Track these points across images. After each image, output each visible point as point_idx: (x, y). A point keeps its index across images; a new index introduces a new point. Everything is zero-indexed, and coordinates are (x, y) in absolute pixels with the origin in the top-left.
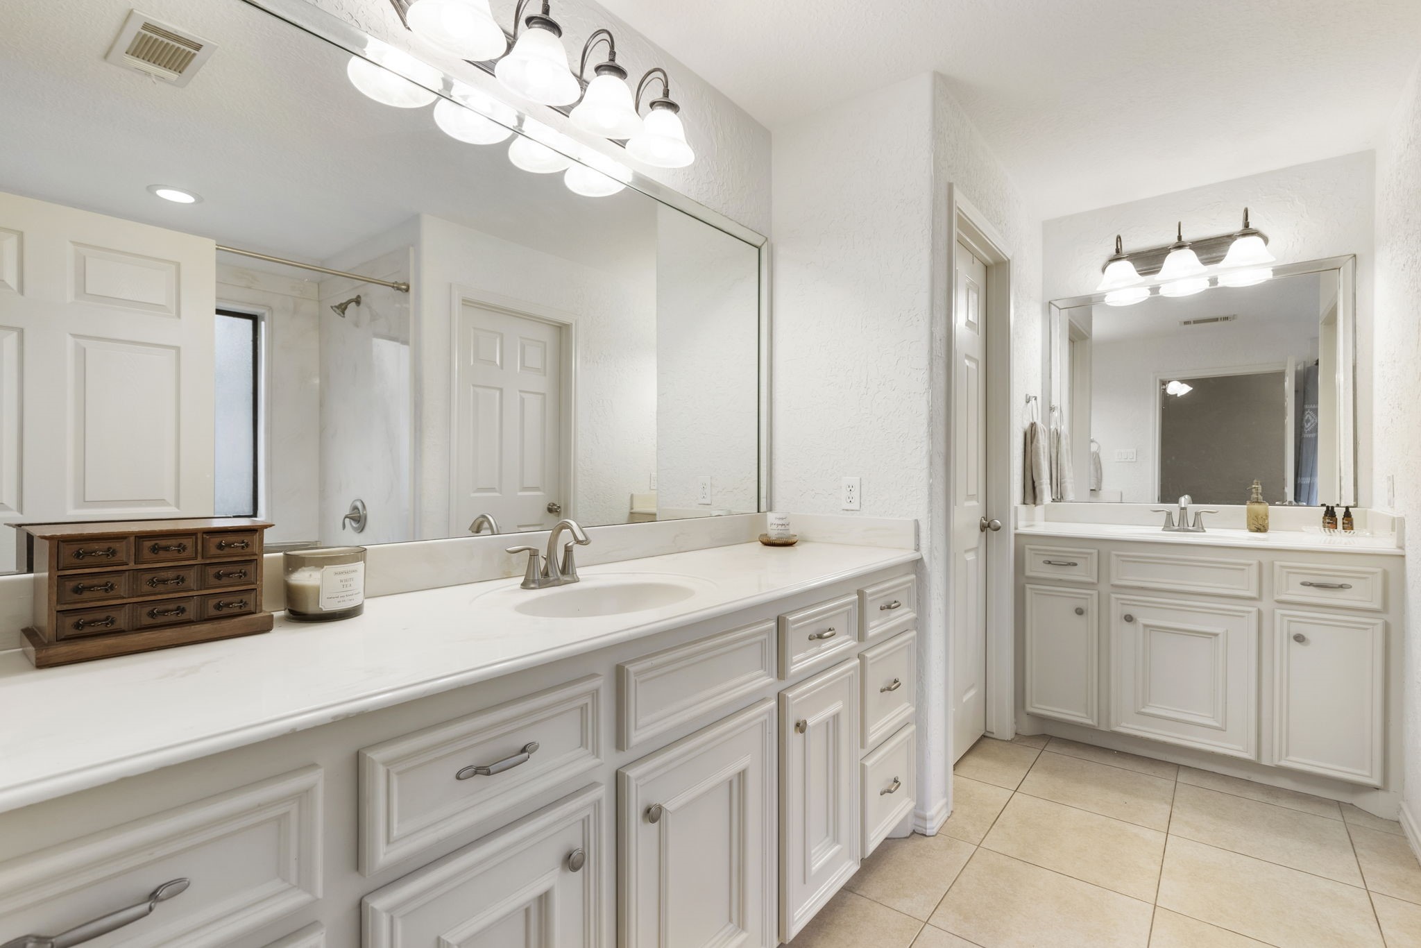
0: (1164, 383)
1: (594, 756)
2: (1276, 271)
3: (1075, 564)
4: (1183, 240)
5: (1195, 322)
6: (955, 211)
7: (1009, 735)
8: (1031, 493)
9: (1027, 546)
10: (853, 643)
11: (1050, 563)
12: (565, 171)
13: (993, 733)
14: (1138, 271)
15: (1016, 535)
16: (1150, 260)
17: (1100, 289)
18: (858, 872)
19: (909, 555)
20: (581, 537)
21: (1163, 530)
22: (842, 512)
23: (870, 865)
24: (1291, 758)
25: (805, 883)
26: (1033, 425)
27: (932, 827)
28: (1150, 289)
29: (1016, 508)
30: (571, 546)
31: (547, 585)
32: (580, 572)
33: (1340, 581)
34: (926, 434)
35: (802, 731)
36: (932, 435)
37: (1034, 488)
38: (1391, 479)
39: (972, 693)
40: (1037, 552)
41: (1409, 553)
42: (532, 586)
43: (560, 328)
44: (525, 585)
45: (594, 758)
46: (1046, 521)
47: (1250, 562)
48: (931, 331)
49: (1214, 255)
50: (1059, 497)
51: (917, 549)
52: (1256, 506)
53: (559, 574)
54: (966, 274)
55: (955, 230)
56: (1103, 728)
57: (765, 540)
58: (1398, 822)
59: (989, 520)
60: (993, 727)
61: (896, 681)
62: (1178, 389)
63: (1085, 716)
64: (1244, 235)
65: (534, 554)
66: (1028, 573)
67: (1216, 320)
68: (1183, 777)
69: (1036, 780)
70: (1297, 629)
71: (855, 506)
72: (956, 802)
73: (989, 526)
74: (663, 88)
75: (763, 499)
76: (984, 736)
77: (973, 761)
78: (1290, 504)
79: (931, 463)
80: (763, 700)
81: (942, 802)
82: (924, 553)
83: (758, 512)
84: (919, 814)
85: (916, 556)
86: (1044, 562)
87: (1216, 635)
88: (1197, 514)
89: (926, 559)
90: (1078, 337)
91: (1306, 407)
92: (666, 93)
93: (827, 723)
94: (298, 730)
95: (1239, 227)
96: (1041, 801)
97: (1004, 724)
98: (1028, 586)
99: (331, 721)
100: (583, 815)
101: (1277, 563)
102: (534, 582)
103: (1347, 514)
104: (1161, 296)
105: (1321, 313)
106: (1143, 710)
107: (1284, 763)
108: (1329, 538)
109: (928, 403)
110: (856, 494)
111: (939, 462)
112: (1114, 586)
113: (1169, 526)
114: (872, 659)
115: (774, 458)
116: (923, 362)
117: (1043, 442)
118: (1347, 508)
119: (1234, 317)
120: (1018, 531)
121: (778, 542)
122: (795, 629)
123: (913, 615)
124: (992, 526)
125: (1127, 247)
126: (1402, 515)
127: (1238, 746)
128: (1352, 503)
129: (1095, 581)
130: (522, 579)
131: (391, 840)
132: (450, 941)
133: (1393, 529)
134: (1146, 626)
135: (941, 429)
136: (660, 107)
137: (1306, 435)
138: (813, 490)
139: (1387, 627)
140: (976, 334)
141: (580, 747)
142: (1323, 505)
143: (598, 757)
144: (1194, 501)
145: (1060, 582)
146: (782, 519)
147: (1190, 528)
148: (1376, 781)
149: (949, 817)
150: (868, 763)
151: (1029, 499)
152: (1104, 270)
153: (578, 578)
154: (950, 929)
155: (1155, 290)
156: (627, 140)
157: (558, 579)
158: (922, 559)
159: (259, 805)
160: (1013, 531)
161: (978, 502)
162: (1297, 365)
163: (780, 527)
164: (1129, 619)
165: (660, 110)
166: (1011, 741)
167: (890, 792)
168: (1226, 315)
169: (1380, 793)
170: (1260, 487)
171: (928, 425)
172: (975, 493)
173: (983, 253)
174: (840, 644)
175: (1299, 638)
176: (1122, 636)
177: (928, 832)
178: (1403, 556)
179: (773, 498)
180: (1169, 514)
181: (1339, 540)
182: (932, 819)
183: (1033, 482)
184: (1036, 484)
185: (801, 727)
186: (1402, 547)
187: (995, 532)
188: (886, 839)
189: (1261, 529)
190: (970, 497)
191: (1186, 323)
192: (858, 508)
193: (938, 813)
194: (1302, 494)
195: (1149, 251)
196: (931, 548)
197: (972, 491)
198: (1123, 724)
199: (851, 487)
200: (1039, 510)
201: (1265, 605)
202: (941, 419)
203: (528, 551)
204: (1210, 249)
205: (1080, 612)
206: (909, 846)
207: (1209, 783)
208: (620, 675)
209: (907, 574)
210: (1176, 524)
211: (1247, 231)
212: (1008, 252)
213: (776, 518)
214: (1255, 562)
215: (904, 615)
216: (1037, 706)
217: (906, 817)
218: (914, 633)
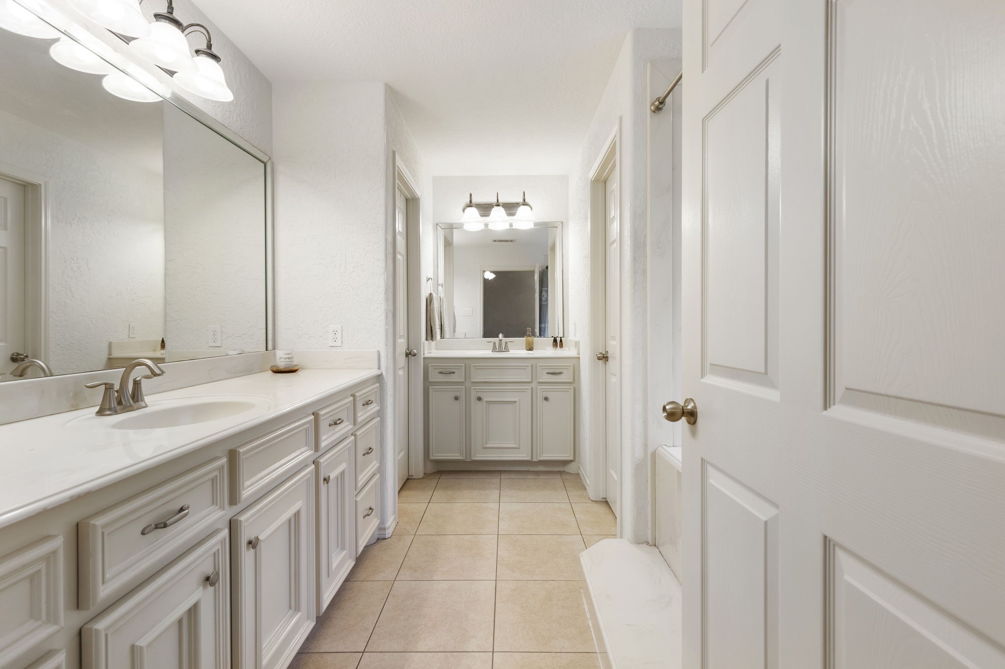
0: (484, 272)
1: (221, 510)
2: (536, 224)
3: (454, 373)
4: (499, 202)
5: (499, 241)
6: (396, 168)
7: (421, 475)
8: (430, 335)
9: (430, 364)
10: (351, 427)
11: (441, 373)
12: (105, 75)
13: (412, 476)
14: (480, 214)
15: (424, 358)
16: (485, 209)
17: (462, 221)
18: (355, 565)
19: (375, 372)
20: (158, 372)
21: (492, 352)
22: (329, 348)
23: (360, 560)
24: (543, 455)
25: (329, 576)
26: (431, 294)
27: (388, 533)
28: (485, 225)
29: (424, 342)
30: (140, 380)
31: (124, 411)
32: (147, 399)
33: (559, 371)
34: (384, 299)
35: (327, 483)
36: (387, 300)
37: (432, 331)
38: (575, 324)
39: (402, 454)
40: (435, 367)
41: (581, 356)
42: (108, 413)
43: (24, 186)
44: (100, 413)
45: (222, 511)
46: (436, 350)
47: (528, 365)
48: (386, 237)
49: (512, 212)
50: (442, 337)
51: (379, 368)
52: (530, 338)
53: (131, 402)
54: (400, 204)
55: (397, 181)
56: (468, 460)
57: (275, 369)
58: (578, 474)
59: (410, 350)
60: (412, 472)
61: (370, 449)
62: (490, 276)
63: (459, 455)
64: (524, 205)
65: (109, 387)
66: (431, 380)
67: (507, 241)
68: (503, 476)
69: (438, 494)
70: (546, 394)
71: (338, 343)
72: (399, 517)
73: (410, 354)
74: (206, 42)
75: (270, 342)
76: (408, 479)
77: (404, 493)
78: (538, 337)
79: (387, 317)
80: (306, 466)
81: (393, 518)
82: (383, 370)
83: (267, 350)
84: (381, 528)
85: (378, 372)
86: (439, 373)
87: (515, 402)
88: (506, 343)
89: (384, 374)
90: (448, 244)
91: (543, 289)
92: (209, 46)
93: (337, 478)
94: (48, 509)
95: (521, 200)
96: (442, 504)
97: (418, 470)
98: (430, 387)
99: (69, 500)
100: (215, 549)
101: (538, 364)
102: (110, 409)
103: (561, 341)
104: (490, 229)
105: (549, 244)
106: (487, 446)
107: (541, 458)
108: (555, 352)
109: (385, 281)
110: (339, 335)
111: (390, 315)
112: (472, 382)
113: (494, 350)
114: (360, 435)
115: (276, 312)
116: (382, 256)
117: (436, 304)
118: (561, 338)
119: (515, 240)
120: (425, 356)
121: (285, 370)
122: (323, 420)
123: (378, 408)
124: (412, 353)
125: (475, 200)
126: (578, 340)
127: (523, 455)
128: (562, 336)
129: (464, 381)
130: (97, 409)
131: (106, 580)
132: (141, 645)
133: (576, 347)
134: (487, 402)
135: (391, 296)
136: (206, 56)
137: (543, 303)
138: (307, 334)
139: (575, 389)
140: (402, 239)
141: (212, 505)
142: (552, 337)
143: (224, 509)
144: (505, 336)
145: (447, 383)
146: (289, 354)
147: (504, 350)
148: (571, 458)
149: (396, 526)
150: (358, 499)
151: (429, 338)
152: (464, 210)
153: (146, 404)
154: (408, 579)
155: (486, 225)
156: (176, 72)
157: (131, 406)
158: (382, 374)
159: (24, 566)
160: (422, 356)
161: (404, 339)
162: (539, 268)
163: (287, 360)
164: (479, 399)
165: (204, 58)
166: (422, 478)
167: (368, 515)
168: (511, 239)
169: (573, 463)
170: (530, 329)
171: (385, 294)
172: (403, 334)
173: (406, 192)
174: (345, 427)
175: (546, 399)
176: (477, 407)
177: (387, 536)
178: (579, 358)
179: (276, 340)
180: (495, 343)
181: (558, 352)
182: (389, 528)
183: (431, 328)
184: (433, 328)
185: (326, 480)
186: (579, 354)
187: (413, 357)
188: (365, 547)
189: (531, 349)
190: (401, 337)
191: (495, 241)
192: (340, 345)
193: (391, 524)
194: (542, 333)
195: (484, 204)
196: (387, 367)
197: (402, 333)
198: (478, 455)
199: (335, 331)
200: (433, 343)
201: (534, 385)
202: (391, 291)
203: (104, 386)
204: (510, 208)
205: (456, 398)
206: (377, 547)
207: (513, 476)
208: (233, 457)
209: (374, 384)
210: (497, 349)
211: (525, 203)
212: (418, 193)
213: (284, 354)
214: (530, 365)
215: (374, 408)
216: (436, 456)
217: (374, 532)
218: (379, 418)
